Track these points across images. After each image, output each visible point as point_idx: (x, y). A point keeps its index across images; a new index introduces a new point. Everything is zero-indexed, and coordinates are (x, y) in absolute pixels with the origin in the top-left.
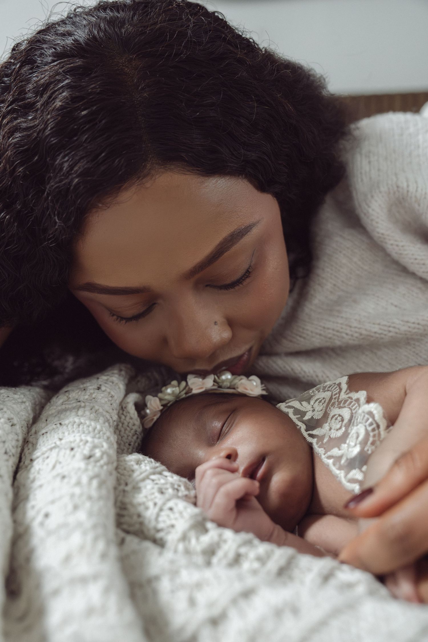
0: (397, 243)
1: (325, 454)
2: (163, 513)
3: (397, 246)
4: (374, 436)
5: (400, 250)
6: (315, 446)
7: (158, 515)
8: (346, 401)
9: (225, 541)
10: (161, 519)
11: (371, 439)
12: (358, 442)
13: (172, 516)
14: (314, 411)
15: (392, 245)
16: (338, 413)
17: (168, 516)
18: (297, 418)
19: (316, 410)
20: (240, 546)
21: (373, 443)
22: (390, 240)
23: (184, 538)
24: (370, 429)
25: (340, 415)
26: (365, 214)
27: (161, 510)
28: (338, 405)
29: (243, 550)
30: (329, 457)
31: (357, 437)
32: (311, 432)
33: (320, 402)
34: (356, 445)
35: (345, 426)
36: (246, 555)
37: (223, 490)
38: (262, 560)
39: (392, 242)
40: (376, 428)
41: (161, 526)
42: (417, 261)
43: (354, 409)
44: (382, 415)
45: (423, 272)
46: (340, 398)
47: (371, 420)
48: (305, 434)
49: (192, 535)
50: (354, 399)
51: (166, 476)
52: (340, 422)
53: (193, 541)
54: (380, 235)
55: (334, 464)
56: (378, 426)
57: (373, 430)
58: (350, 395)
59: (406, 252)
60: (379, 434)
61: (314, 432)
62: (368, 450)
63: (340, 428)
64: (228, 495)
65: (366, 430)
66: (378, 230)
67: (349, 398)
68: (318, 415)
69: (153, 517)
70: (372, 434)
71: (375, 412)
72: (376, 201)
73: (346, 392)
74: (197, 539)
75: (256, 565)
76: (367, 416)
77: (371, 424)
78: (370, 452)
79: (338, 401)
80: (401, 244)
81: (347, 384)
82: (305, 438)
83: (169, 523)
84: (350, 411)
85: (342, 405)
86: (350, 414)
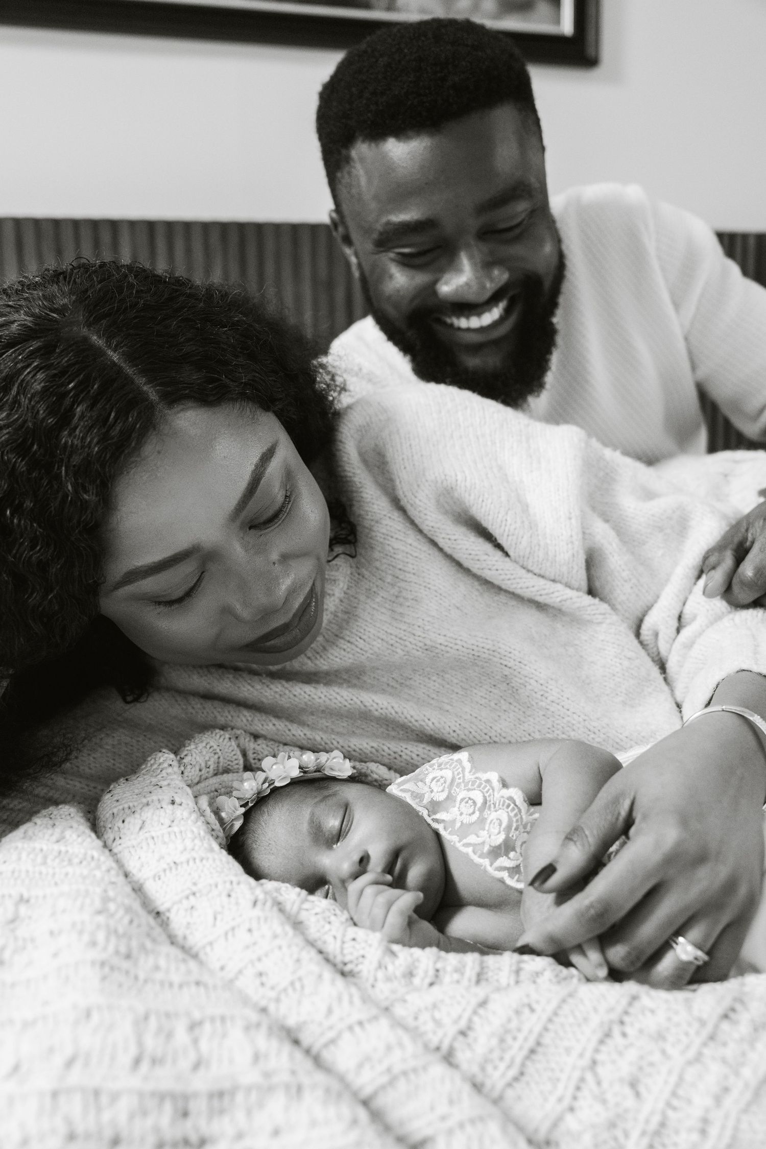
0: (448, 537)
1: (459, 842)
2: (346, 945)
3: (449, 539)
4: (517, 821)
5: (453, 544)
6: (442, 832)
7: (342, 949)
8: (474, 783)
9: (418, 960)
10: (345, 952)
11: (514, 825)
12: (502, 829)
13: (357, 946)
14: (432, 791)
15: (443, 538)
16: (469, 796)
17: (354, 947)
18: (417, 804)
19: (435, 790)
20: (435, 963)
21: (516, 829)
22: (441, 533)
23: (380, 966)
24: (512, 814)
25: (470, 799)
26: (412, 505)
27: (343, 942)
28: (465, 787)
29: (439, 965)
30: (467, 845)
31: (500, 825)
32: (434, 817)
33: (438, 781)
34: (499, 833)
35: (479, 810)
36: (444, 969)
37: (394, 908)
38: (459, 970)
39: (443, 535)
40: (518, 813)
41: (347, 959)
42: (471, 557)
43: (487, 792)
44: (522, 800)
45: (478, 569)
46: (466, 778)
47: (512, 805)
48: (429, 820)
49: (387, 960)
50: (483, 779)
51: (313, 902)
52: (471, 806)
53: (390, 968)
54: (431, 528)
55: (474, 852)
56: (520, 811)
57: (516, 815)
58: (478, 775)
59: (459, 547)
60: (521, 818)
61: (438, 816)
62: (513, 836)
63: (473, 813)
64: (402, 913)
65: (509, 815)
66: (427, 523)
67: (477, 778)
68: (441, 797)
69: (338, 951)
70: (514, 820)
71: (515, 797)
72: (423, 491)
73: (470, 772)
74: (393, 963)
75: (456, 976)
76: (507, 802)
77: (513, 810)
78: (514, 838)
79: (463, 782)
80: (453, 537)
81: (469, 761)
82: (429, 825)
83: (356, 954)
84: (482, 794)
85: (470, 786)
86: (482, 797)
